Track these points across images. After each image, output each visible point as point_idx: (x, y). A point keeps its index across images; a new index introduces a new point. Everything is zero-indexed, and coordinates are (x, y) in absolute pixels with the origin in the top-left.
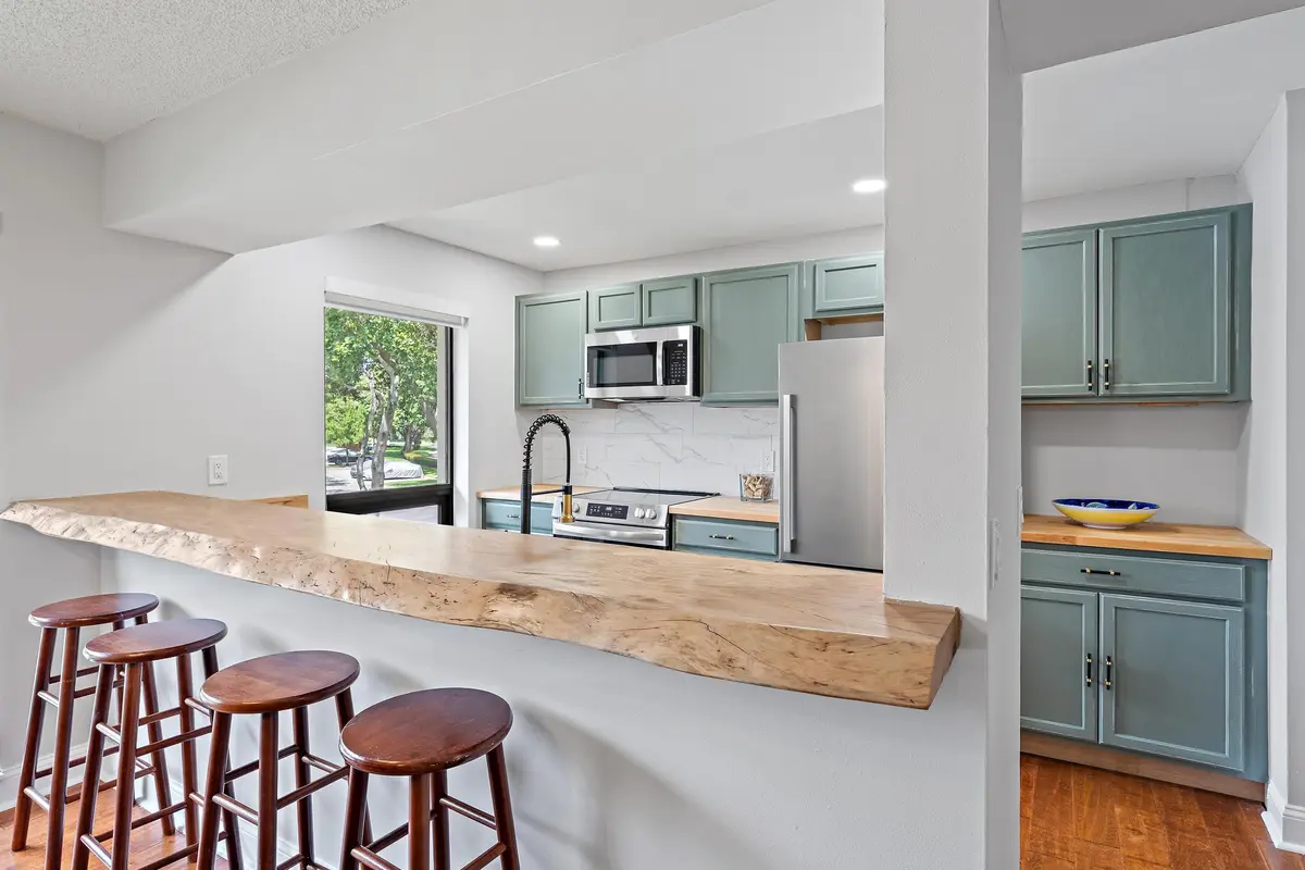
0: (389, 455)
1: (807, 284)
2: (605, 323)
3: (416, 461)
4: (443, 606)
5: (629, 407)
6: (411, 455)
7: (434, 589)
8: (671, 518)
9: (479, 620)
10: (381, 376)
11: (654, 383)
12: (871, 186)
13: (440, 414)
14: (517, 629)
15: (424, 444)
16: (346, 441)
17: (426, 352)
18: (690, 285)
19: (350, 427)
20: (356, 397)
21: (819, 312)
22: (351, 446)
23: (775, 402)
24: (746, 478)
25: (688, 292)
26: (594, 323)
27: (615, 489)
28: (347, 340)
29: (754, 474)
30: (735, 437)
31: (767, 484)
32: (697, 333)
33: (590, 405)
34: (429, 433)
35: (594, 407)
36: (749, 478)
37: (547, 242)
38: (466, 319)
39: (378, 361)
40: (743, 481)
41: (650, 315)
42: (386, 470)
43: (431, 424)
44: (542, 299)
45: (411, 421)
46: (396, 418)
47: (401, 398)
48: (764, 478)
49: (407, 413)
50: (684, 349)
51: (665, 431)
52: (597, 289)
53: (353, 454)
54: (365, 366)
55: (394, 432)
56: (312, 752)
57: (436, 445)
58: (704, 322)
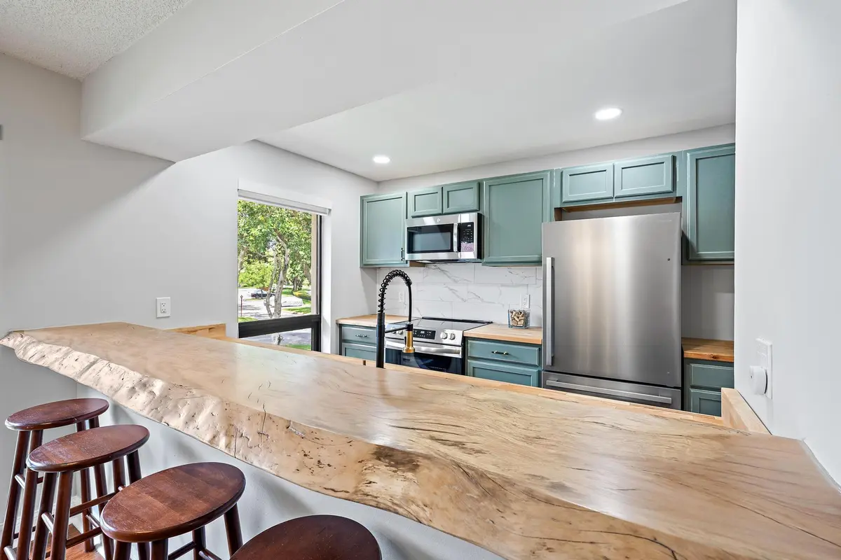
0: (285, 293)
1: (556, 184)
2: (418, 212)
3: (300, 297)
4: (317, 470)
5: (432, 266)
6: (297, 293)
7: (306, 446)
8: (465, 339)
9: (356, 492)
10: (280, 249)
11: (451, 250)
12: (608, 113)
13: (313, 271)
14: (400, 510)
15: (304, 287)
16: (262, 285)
17: (305, 235)
18: (475, 187)
19: (263, 278)
20: (266, 261)
21: (565, 202)
22: (263, 288)
23: (539, 262)
24: (512, 313)
25: (474, 192)
26: (411, 212)
27: (423, 318)
28: (259, 227)
29: (517, 310)
30: (503, 285)
31: (526, 316)
32: (480, 217)
33: (408, 265)
34: (306, 281)
35: (411, 266)
36: (514, 313)
37: (381, 160)
38: (330, 210)
39: (278, 241)
40: (510, 314)
41: (448, 207)
42: (282, 302)
43: (307, 276)
44: (377, 198)
45: (297, 274)
46: (288, 273)
47: (291, 262)
48: (525, 312)
49: (294, 270)
50: (472, 228)
51: (456, 282)
52: (413, 191)
53: (265, 292)
54: (271, 244)
55: (288, 280)
56: (208, 547)
57: (310, 288)
58: (485, 211)
